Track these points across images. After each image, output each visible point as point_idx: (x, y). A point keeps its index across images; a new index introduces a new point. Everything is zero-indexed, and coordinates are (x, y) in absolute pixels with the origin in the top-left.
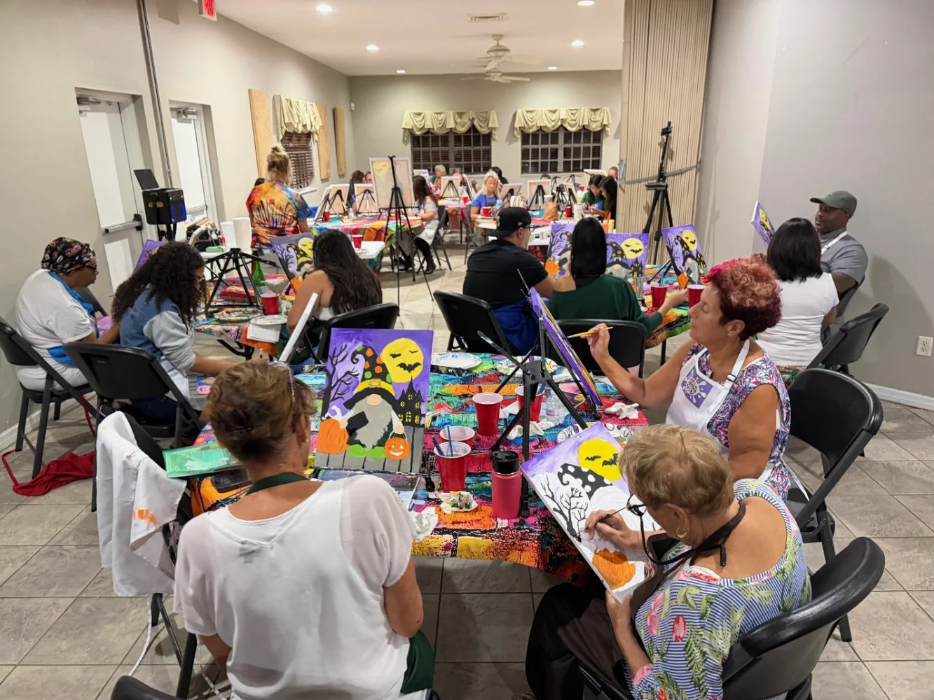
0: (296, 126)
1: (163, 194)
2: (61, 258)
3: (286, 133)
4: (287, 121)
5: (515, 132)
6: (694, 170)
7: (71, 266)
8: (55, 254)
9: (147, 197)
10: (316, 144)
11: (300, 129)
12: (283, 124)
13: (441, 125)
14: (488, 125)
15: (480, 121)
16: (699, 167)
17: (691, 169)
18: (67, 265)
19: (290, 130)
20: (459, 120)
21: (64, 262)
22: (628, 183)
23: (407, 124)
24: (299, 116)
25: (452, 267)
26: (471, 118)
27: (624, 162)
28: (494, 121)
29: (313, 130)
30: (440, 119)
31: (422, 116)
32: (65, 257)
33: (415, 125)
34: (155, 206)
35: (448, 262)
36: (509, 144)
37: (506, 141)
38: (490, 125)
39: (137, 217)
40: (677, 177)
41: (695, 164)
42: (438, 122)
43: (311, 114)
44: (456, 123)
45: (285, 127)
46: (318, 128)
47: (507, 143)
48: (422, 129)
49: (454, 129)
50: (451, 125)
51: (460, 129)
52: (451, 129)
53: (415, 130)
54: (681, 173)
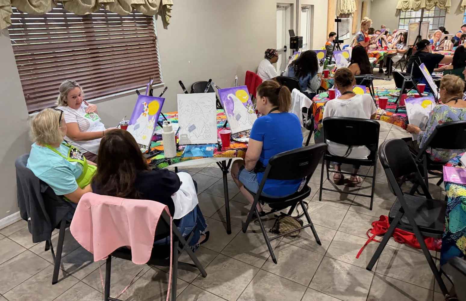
0: (345, 11)
1: (297, 38)
3: (341, 14)
4: (342, 9)
5: (461, 9)
9: (292, 39)
10: (352, 18)
11: (347, 12)
12: (340, 11)
13: (417, 7)
14: (444, 6)
15: (441, 3)
19: (342, 13)
20: (428, 4)
23: (398, 7)
24: (347, 7)
26: (435, 2)
28: (448, 3)
29: (352, 12)
30: (417, 4)
31: (407, 3)
33: (403, 7)
34: (293, 42)
36: (456, 15)
37: (455, 13)
38: (446, 6)
42: (416, 5)
43: (352, 5)
44: (426, 5)
45: (340, 12)
46: (354, 11)
47: (455, 14)
48: (407, 9)
49: (425, 8)
50: (423, 6)
51: (428, 8)
52: (423, 8)
53: (403, 9)
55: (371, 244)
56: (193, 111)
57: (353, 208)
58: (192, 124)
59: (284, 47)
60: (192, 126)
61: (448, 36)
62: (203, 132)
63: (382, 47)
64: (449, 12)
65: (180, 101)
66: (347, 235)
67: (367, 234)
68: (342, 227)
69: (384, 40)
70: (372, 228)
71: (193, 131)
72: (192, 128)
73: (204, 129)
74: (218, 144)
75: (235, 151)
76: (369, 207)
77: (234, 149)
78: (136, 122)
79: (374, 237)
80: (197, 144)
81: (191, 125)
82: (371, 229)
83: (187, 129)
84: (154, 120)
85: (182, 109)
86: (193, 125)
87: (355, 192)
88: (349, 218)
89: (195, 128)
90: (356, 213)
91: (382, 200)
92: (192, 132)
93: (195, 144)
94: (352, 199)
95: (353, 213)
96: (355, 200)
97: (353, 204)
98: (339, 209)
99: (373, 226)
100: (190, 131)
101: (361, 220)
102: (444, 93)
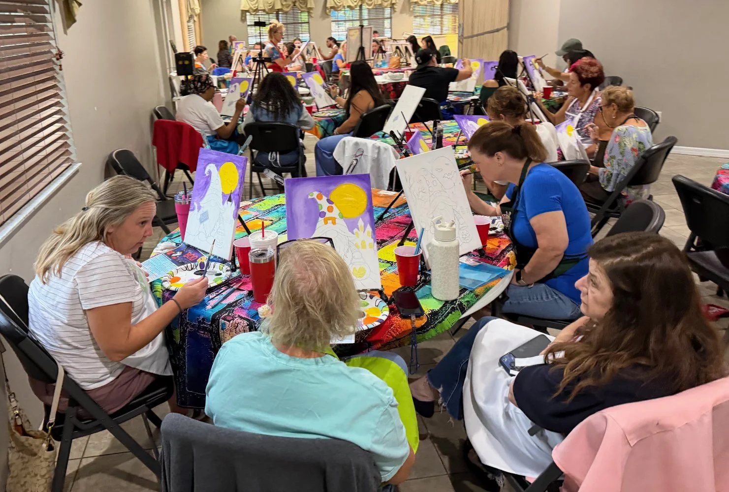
2: (199, 84)
5: (328, 11)
6: (506, 29)
7: (205, 87)
8: (196, 83)
9: (179, 57)
13: (270, 7)
14: (306, 6)
15: (301, 3)
16: (510, 26)
17: (502, 29)
18: (203, 87)
20: (284, 3)
21: (201, 86)
22: (465, 38)
23: (243, 7)
26: (294, 1)
27: (462, 25)
28: (311, 3)
30: (270, 2)
31: (256, 1)
32: (201, 83)
33: (251, 8)
36: (322, 20)
37: (320, 18)
38: (309, 6)
41: (506, 25)
44: (282, 5)
48: (257, 10)
49: (281, 10)
50: (278, 6)
51: (286, 9)
52: (278, 10)
53: (251, 11)
54: (498, 30)
64: (313, 15)
102: (615, 111)
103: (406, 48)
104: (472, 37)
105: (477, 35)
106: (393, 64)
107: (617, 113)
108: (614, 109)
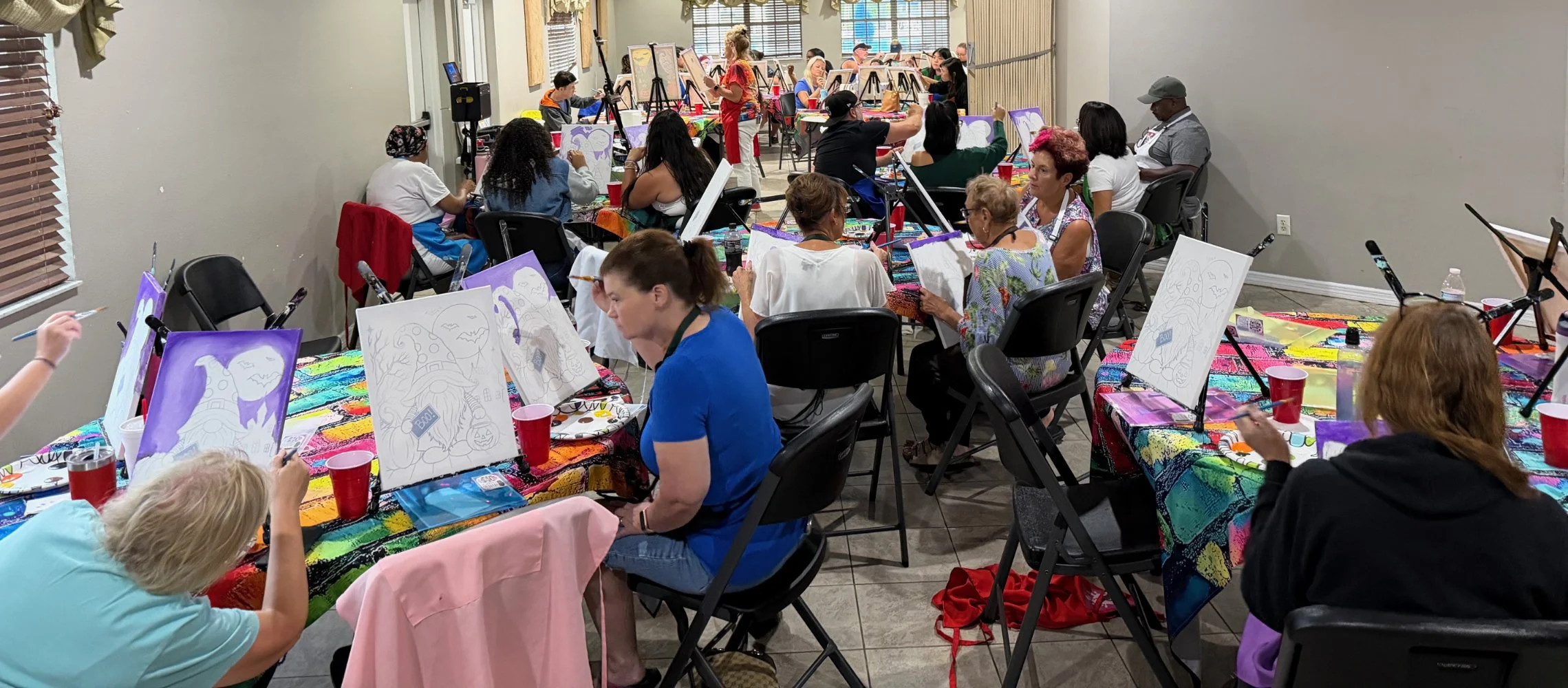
1: (472, 89)
5: (833, 3)
6: (1050, 54)
9: (457, 92)
16: (1054, 50)
17: (1045, 53)
22: (978, 67)
25: (765, 172)
27: (972, 46)
34: (464, 101)
35: (760, 167)
36: (825, 18)
37: (820, 15)
39: (426, 115)
40: (1031, 62)
41: (1049, 48)
47: (822, 16)
48: (708, 1)
53: (699, 2)
54: (1035, 56)
55: (965, 657)
56: (422, 358)
57: (864, 574)
58: (424, 406)
59: (421, 115)
60: (422, 414)
61: (843, 75)
62: (466, 425)
63: (690, 107)
64: (807, 10)
65: (370, 330)
66: (895, 652)
67: (940, 633)
68: (870, 635)
69: (693, 86)
70: (940, 613)
71: (431, 430)
72: (424, 422)
73: (468, 415)
74: (518, 460)
75: (581, 470)
76: (899, 558)
77: (576, 465)
78: (176, 440)
79: (957, 634)
80: (450, 475)
81: (420, 410)
82: (940, 618)
83: (409, 426)
84: (267, 417)
85: (378, 357)
86: (425, 411)
87: (841, 528)
88: (870, 606)
89: (435, 418)
90: (877, 587)
91: (917, 532)
92: (426, 435)
93: (446, 476)
94: (845, 551)
95: (870, 588)
96: (854, 552)
97: (854, 563)
98: (829, 588)
99: (940, 607)
100: (418, 431)
101: (901, 602)
102: (987, 222)
103: (911, 75)
104: (991, 65)
105: (998, 64)
106: (888, 104)
107: (990, 225)
108: (985, 218)
